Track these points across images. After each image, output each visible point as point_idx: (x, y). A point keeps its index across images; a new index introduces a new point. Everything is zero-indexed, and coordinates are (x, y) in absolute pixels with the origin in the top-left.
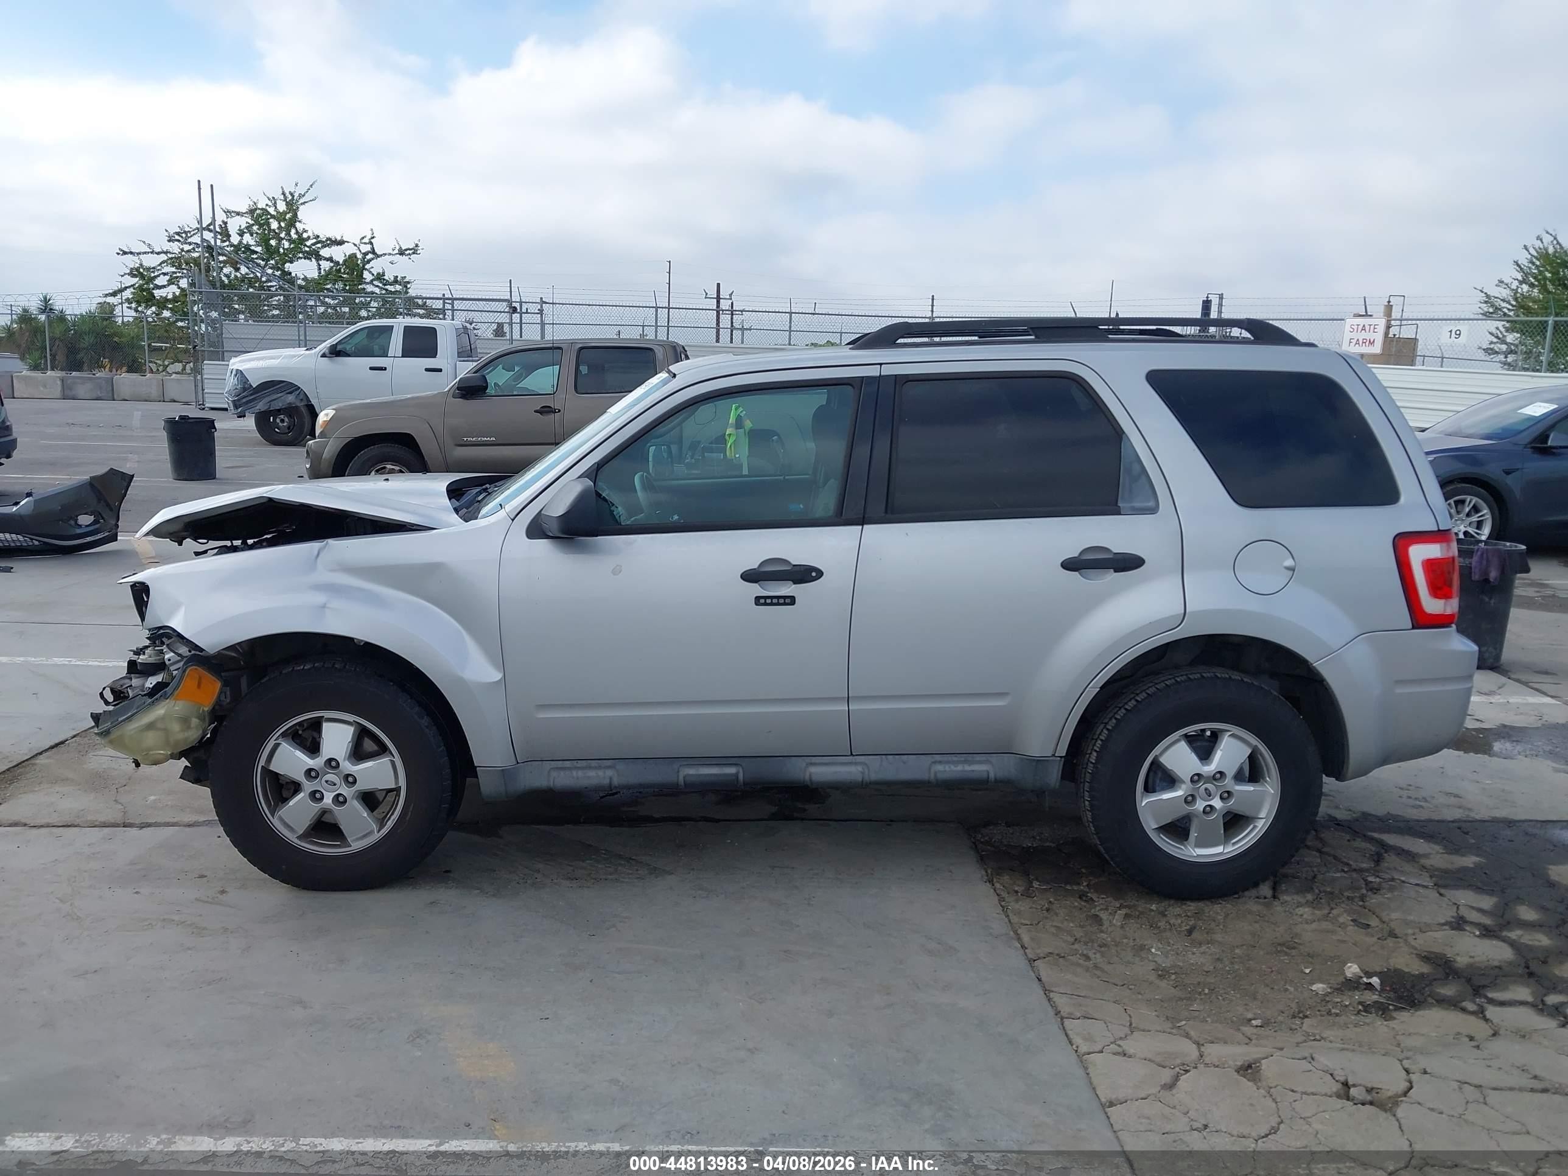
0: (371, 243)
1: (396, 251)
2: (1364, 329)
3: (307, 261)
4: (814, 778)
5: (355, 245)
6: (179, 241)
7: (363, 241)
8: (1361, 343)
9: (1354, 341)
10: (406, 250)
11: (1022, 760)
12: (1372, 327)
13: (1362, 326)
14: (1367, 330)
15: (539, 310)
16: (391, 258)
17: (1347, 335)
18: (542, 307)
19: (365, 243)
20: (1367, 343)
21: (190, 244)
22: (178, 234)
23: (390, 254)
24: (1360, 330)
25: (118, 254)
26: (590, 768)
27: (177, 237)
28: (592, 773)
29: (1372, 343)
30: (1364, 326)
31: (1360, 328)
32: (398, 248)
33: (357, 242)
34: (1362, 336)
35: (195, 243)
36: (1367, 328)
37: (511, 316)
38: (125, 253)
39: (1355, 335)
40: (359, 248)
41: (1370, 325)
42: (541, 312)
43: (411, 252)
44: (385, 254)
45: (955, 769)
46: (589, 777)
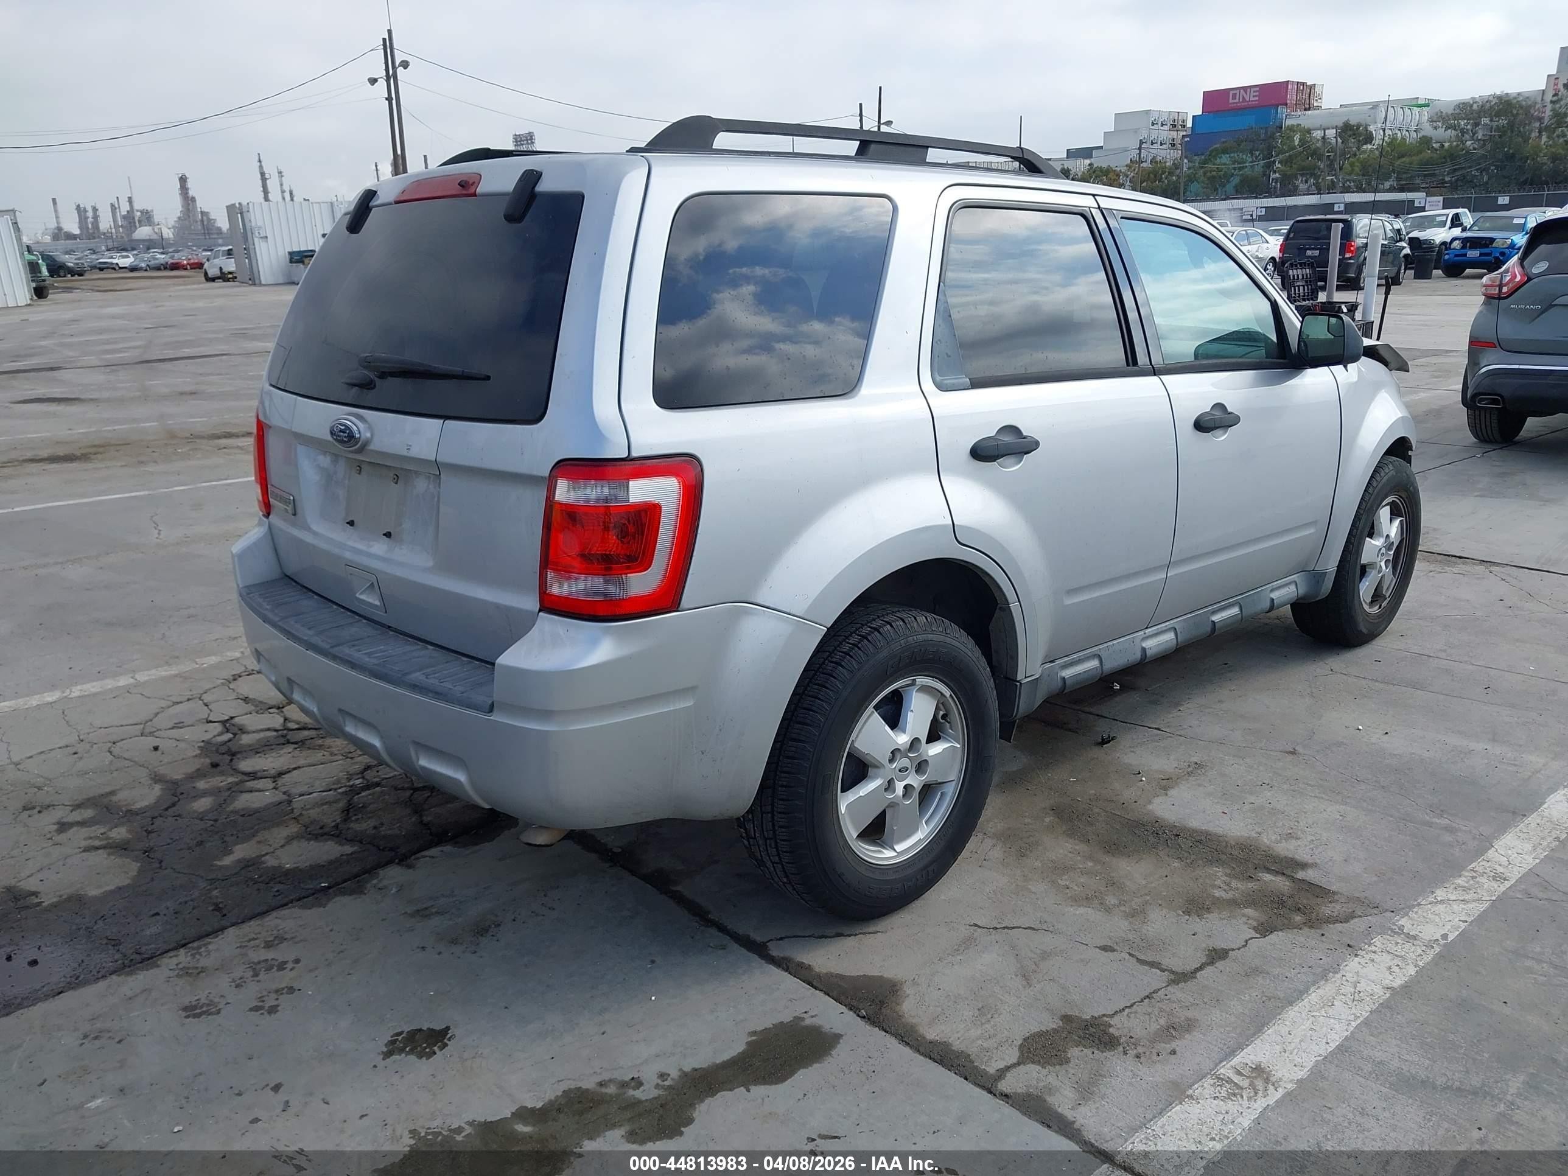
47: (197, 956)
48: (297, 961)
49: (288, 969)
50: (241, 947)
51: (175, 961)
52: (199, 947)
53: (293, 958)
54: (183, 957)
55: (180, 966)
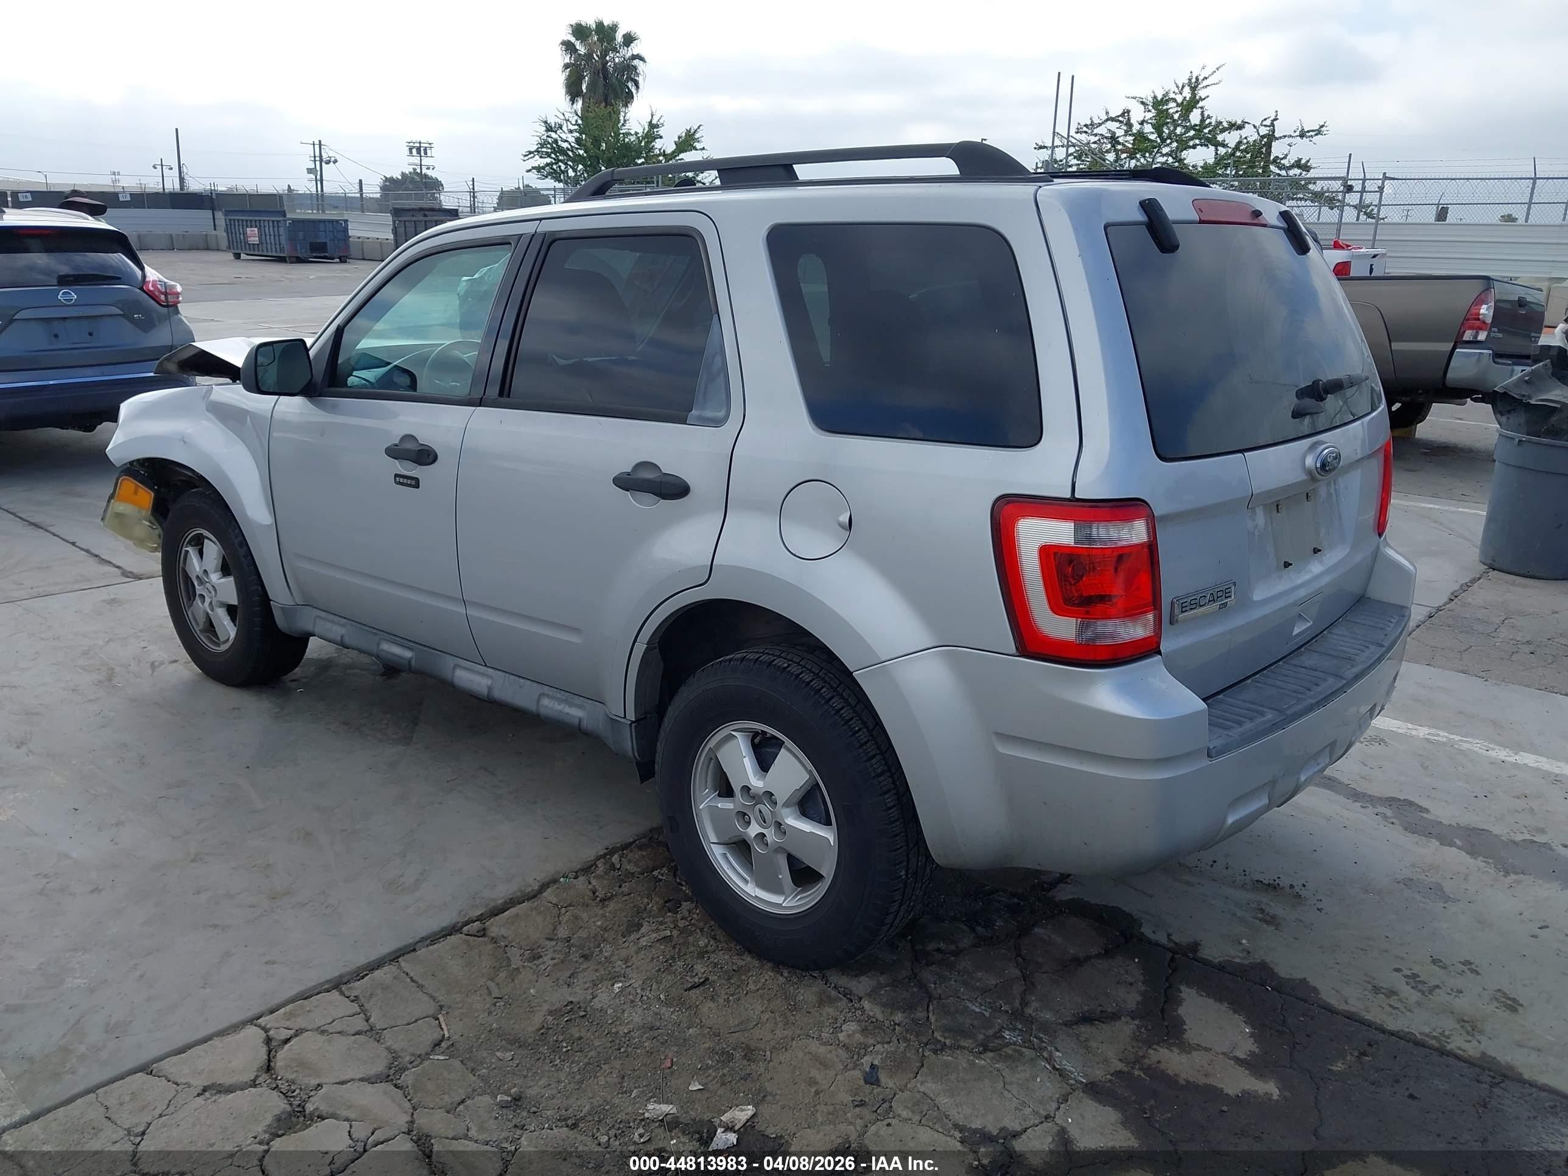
0: (1272, 125)
1: (1298, 133)
3: (1204, 148)
5: (1255, 127)
6: (1086, 132)
7: (1264, 123)
10: (1308, 132)
15: (1379, 187)
16: (1290, 140)
18: (1383, 183)
19: (1265, 126)
21: (1096, 135)
22: (1086, 126)
23: (1290, 136)
25: (1035, 148)
27: (1085, 129)
32: (1300, 129)
33: (1257, 124)
35: (1100, 135)
37: (1345, 196)
38: (1041, 147)
40: (1258, 130)
42: (1381, 189)
43: (1313, 133)
44: (1285, 136)
47: (1447, 1033)
48: (1398, 970)
49: (1412, 972)
50: (1409, 1011)
51: (1466, 1046)
52: (1435, 1038)
53: (1399, 975)
54: (1458, 1043)
55: (1470, 1038)
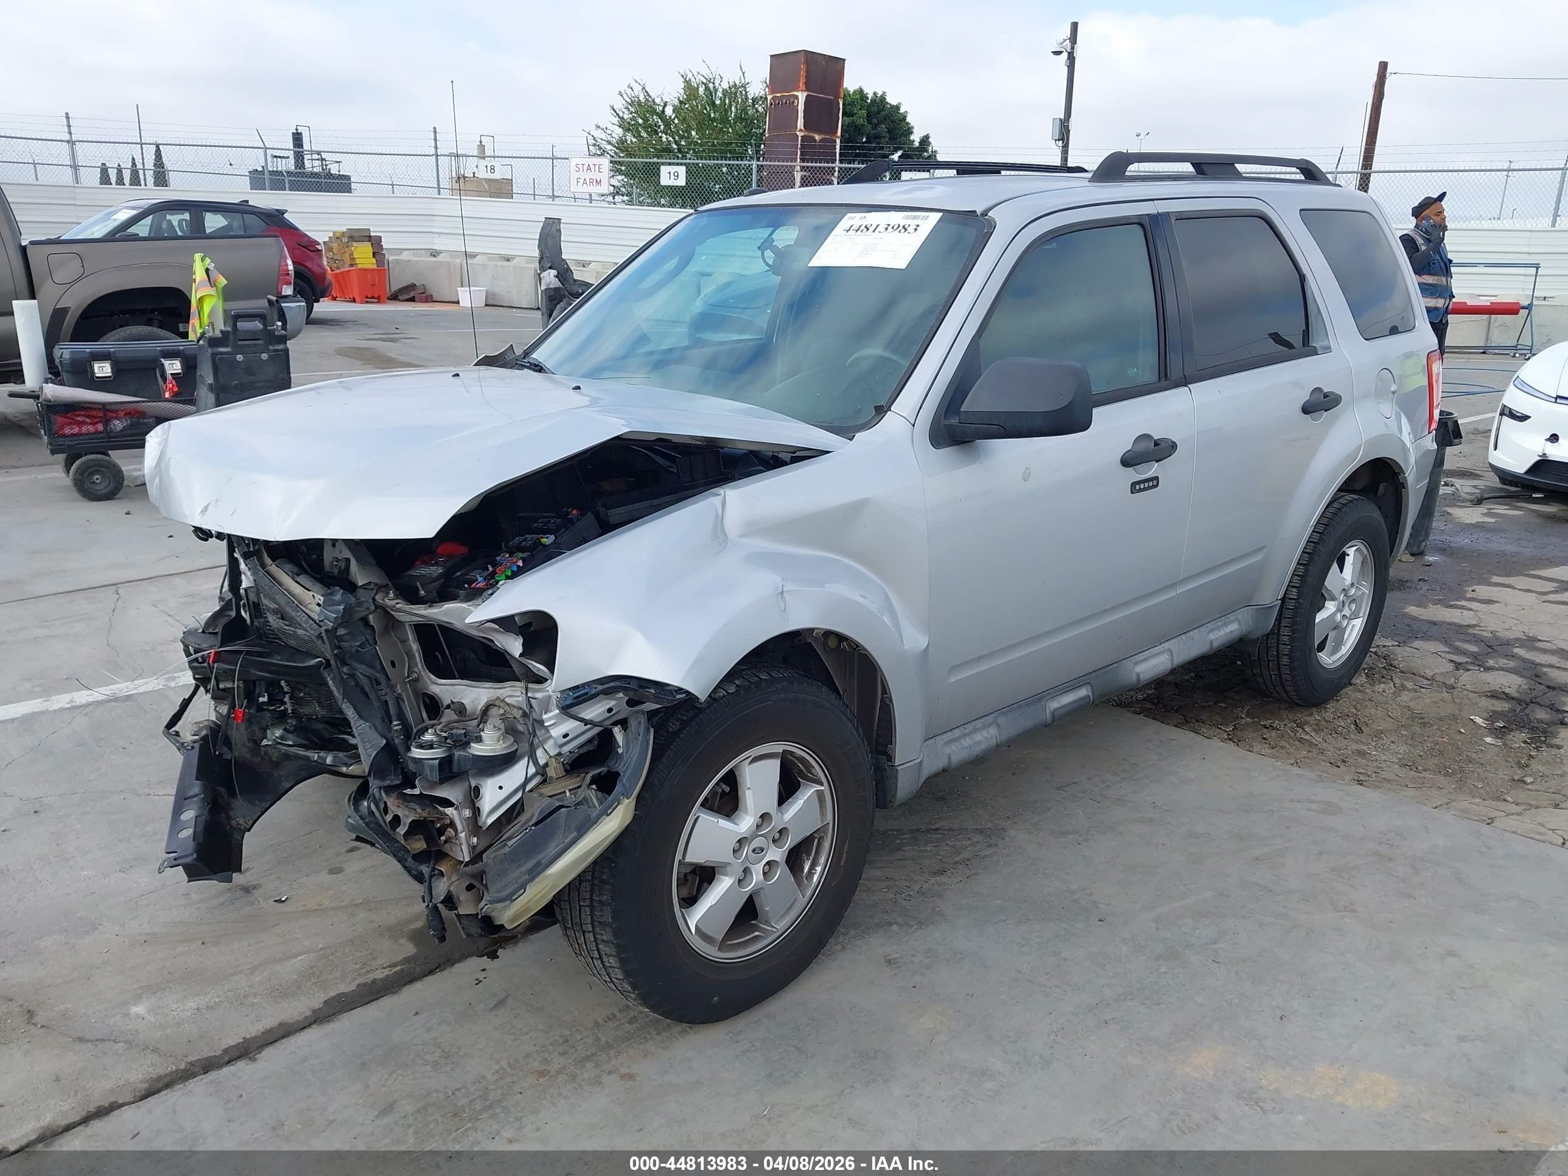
2: (589, 168)
4: (1142, 677)
8: (588, 183)
9: (582, 181)
11: (1258, 610)
12: (597, 167)
13: (587, 165)
14: (593, 170)
17: (574, 176)
20: (594, 183)
24: (585, 170)
26: (975, 730)
28: (978, 737)
29: (599, 183)
30: (589, 165)
31: (585, 167)
34: (588, 176)
36: (592, 167)
39: (580, 175)
41: (595, 165)
45: (1220, 634)
46: (979, 743)
